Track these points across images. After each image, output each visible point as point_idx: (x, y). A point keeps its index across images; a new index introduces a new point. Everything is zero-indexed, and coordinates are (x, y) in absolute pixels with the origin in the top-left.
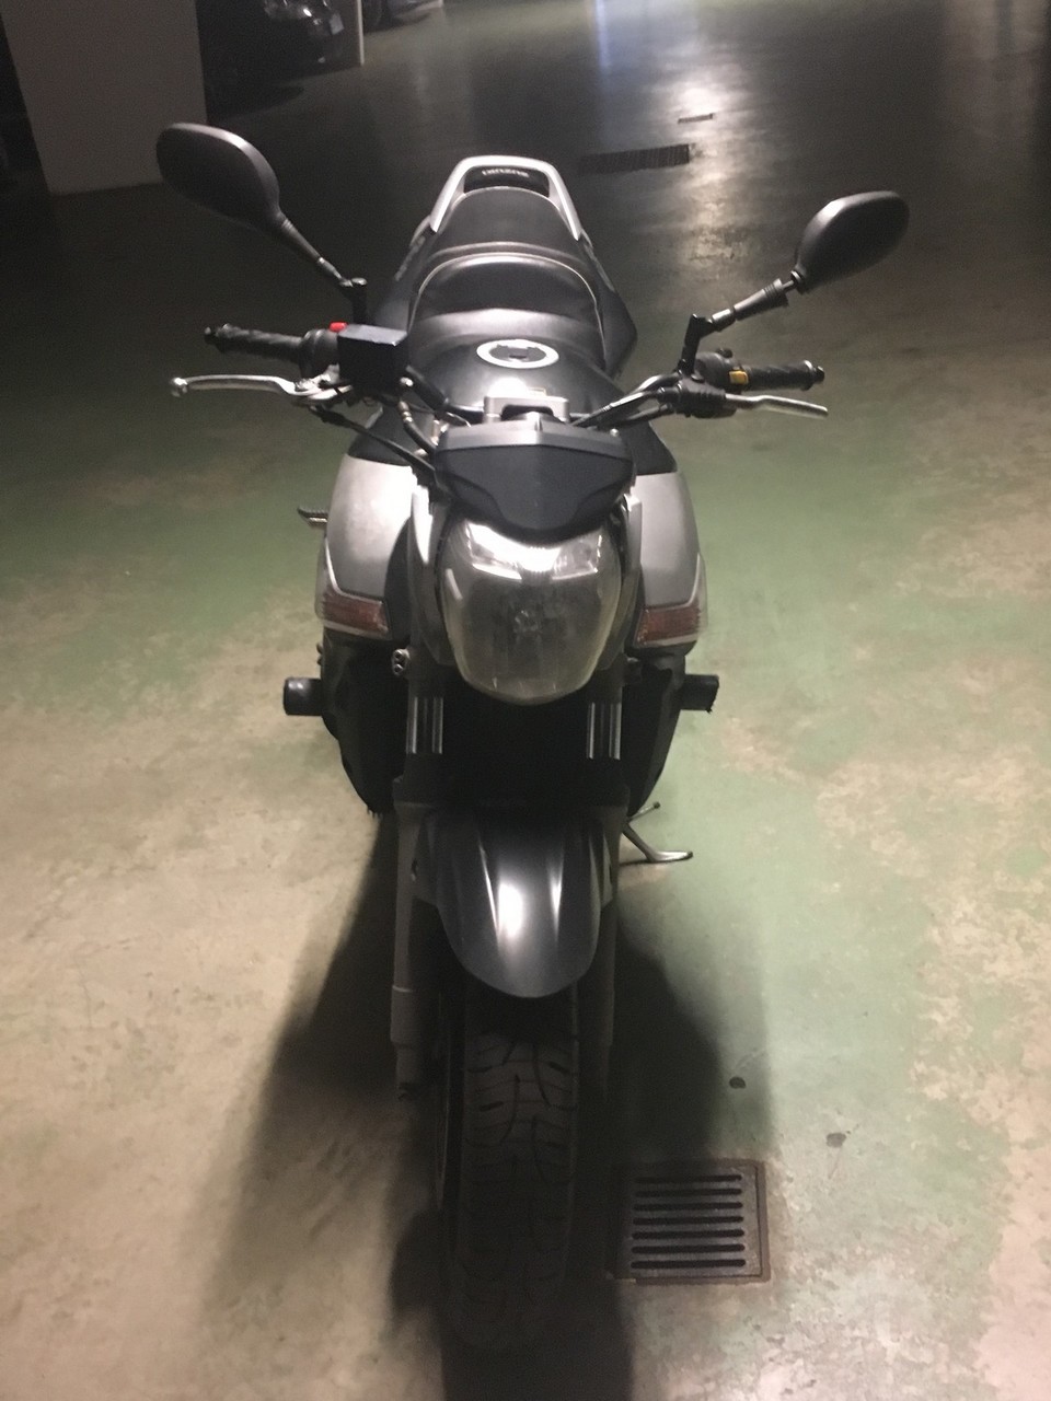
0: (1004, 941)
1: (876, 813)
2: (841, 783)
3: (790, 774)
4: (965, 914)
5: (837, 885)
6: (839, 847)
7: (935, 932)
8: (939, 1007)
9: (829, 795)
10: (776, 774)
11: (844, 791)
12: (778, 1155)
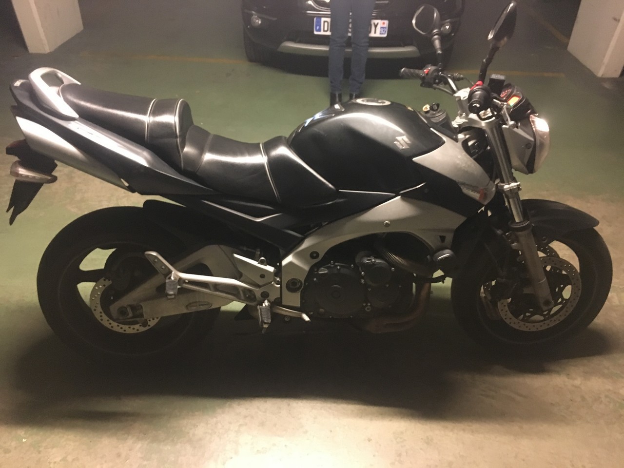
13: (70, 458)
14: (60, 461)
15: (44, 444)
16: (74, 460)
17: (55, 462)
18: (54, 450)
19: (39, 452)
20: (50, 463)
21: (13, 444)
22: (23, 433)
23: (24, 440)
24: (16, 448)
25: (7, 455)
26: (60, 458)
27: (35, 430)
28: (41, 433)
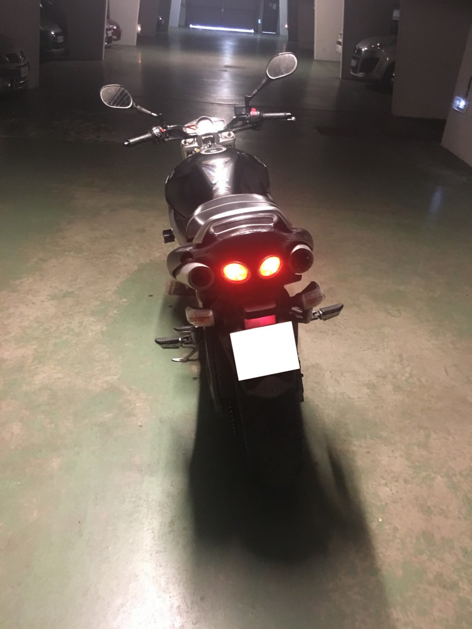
0: (86, 325)
1: (100, 368)
2: (106, 382)
3: (125, 389)
4: (92, 332)
5: (127, 345)
6: (120, 357)
7: (104, 329)
8: (114, 314)
9: (114, 377)
10: (131, 389)
11: (108, 378)
12: (164, 295)
13: (383, 482)
14: (388, 487)
15: (379, 503)
16: (383, 479)
17: (391, 490)
18: (380, 494)
19: (387, 504)
20: (393, 494)
21: (387, 527)
22: (374, 524)
23: (381, 520)
24: (390, 524)
25: (399, 527)
26: (386, 488)
27: (368, 515)
28: (369, 509)
